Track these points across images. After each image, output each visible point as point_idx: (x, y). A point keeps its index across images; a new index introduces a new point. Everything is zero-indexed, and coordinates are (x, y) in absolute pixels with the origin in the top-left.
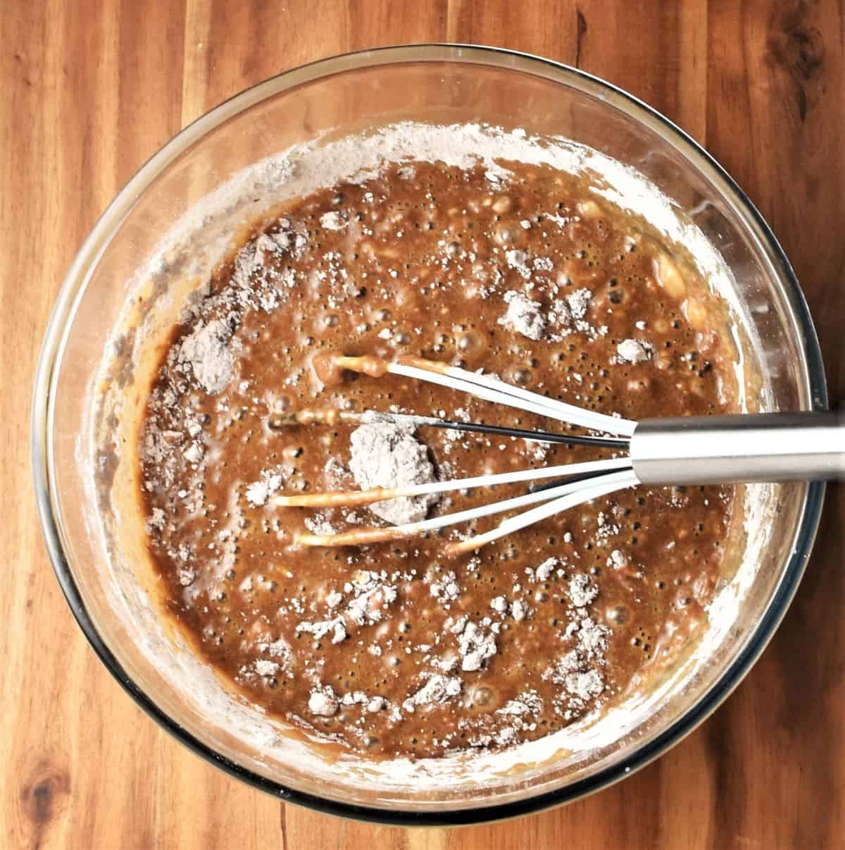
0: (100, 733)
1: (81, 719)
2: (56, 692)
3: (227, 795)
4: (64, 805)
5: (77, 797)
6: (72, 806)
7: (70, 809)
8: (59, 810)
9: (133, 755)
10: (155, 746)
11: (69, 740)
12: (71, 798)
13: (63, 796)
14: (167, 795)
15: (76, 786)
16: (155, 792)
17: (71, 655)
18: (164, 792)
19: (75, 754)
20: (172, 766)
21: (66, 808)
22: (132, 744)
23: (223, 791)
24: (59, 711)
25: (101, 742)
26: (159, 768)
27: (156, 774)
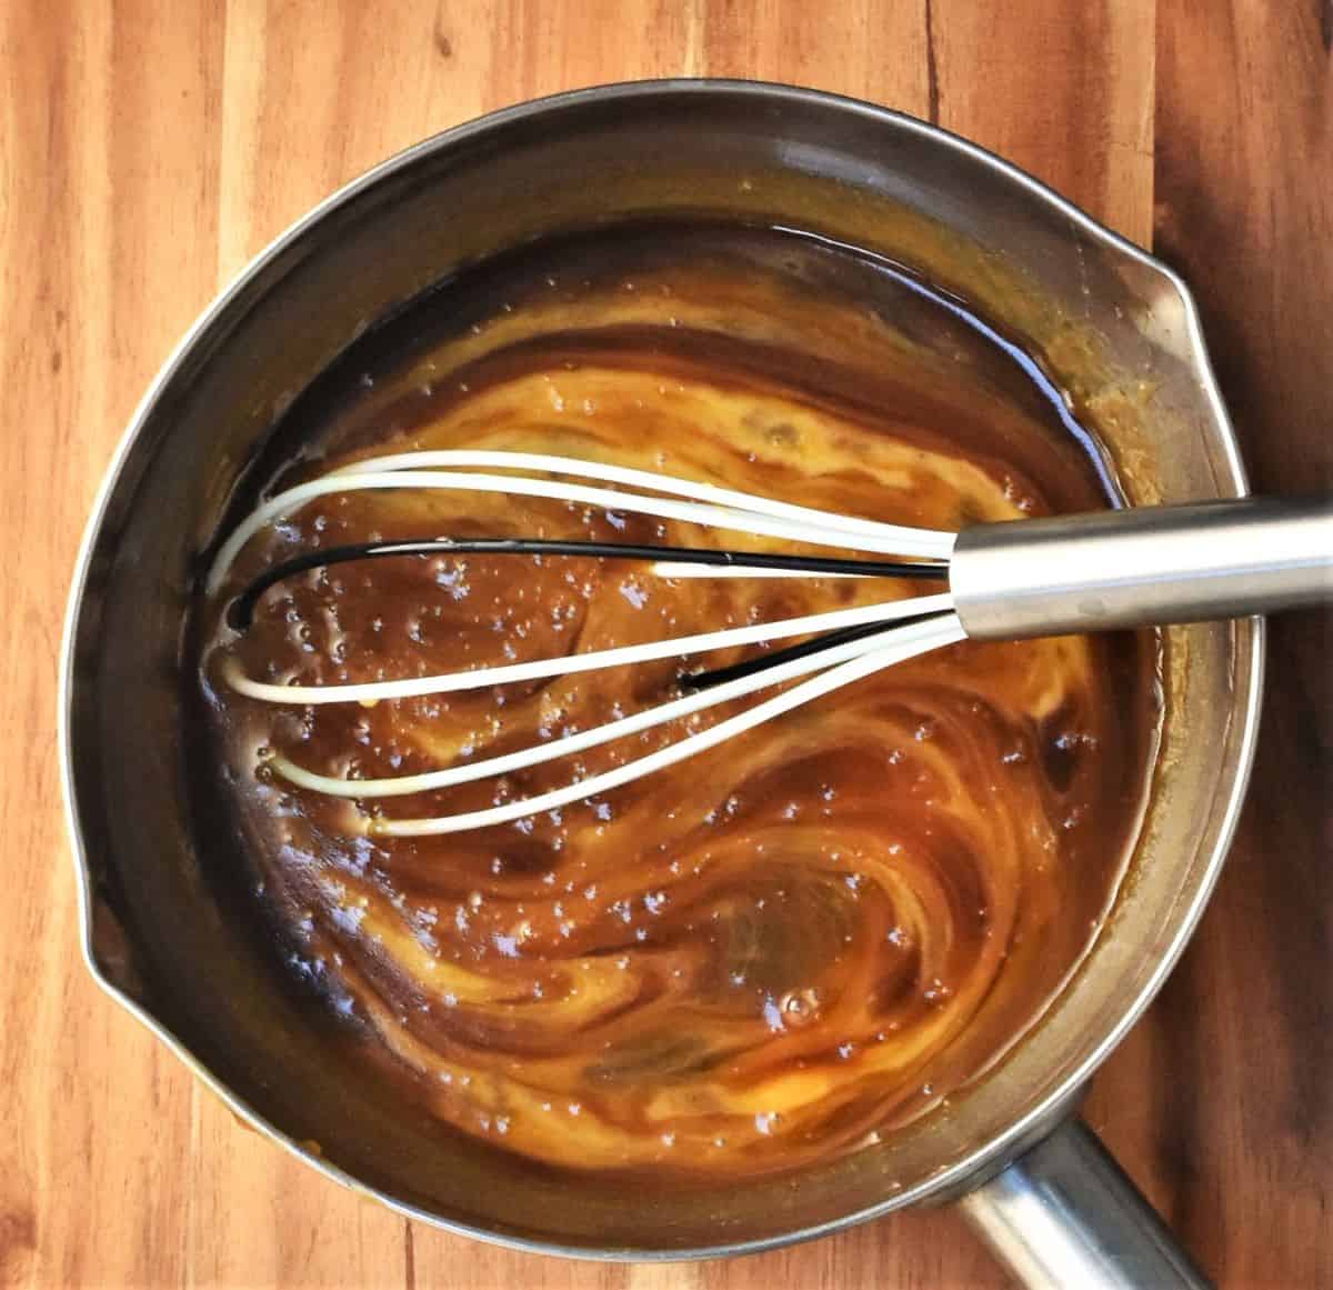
0: (88, 1142)
1: (54, 1116)
2: (10, 1068)
3: (311, 1251)
4: (24, 1268)
5: (46, 1254)
6: (39, 1270)
7: (34, 1277)
8: (15, 1277)
9: (146, 1181)
10: (185, 1164)
11: (33, 1153)
12: (37, 1257)
13: (23, 1251)
14: (205, 1252)
15: (46, 1235)
16: (185, 1247)
17: (36, 1003)
18: (200, 1247)
19: (43, 1178)
20: (215, 1199)
21: (28, 1273)
22: (143, 1161)
23: (306, 1245)
24: (16, 1102)
25: (89, 1158)
26: (192, 1204)
27: (187, 1215)
